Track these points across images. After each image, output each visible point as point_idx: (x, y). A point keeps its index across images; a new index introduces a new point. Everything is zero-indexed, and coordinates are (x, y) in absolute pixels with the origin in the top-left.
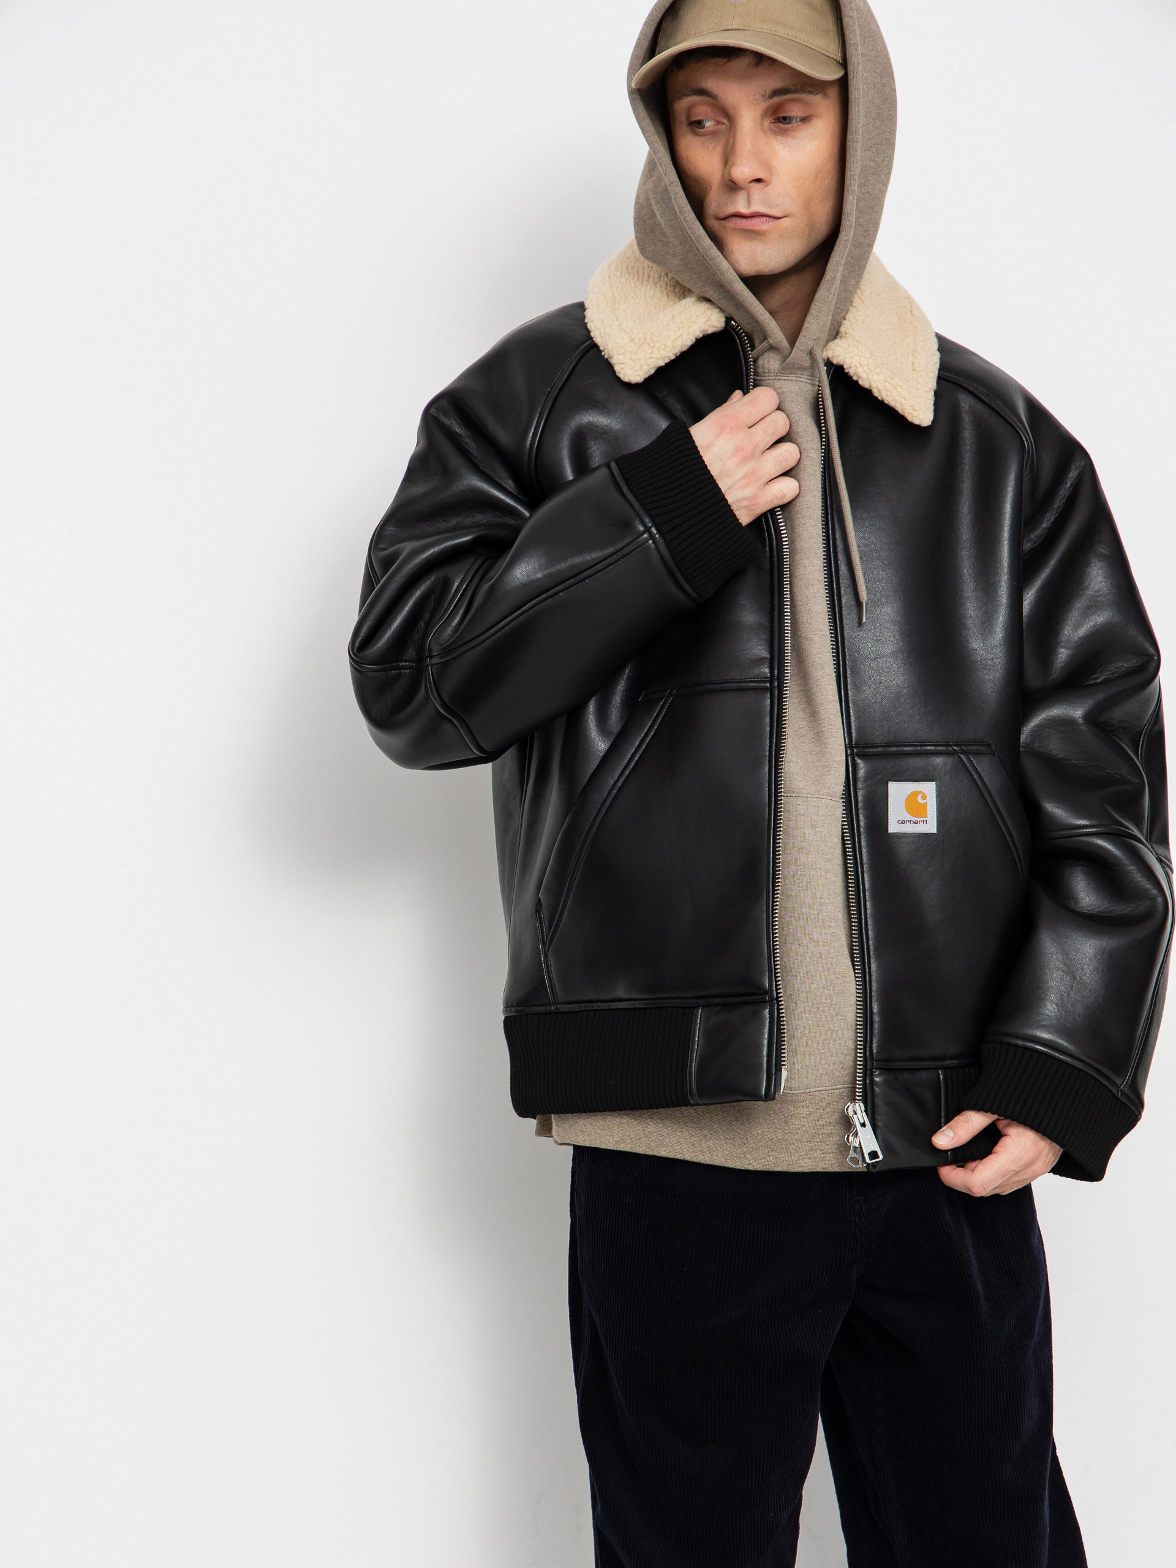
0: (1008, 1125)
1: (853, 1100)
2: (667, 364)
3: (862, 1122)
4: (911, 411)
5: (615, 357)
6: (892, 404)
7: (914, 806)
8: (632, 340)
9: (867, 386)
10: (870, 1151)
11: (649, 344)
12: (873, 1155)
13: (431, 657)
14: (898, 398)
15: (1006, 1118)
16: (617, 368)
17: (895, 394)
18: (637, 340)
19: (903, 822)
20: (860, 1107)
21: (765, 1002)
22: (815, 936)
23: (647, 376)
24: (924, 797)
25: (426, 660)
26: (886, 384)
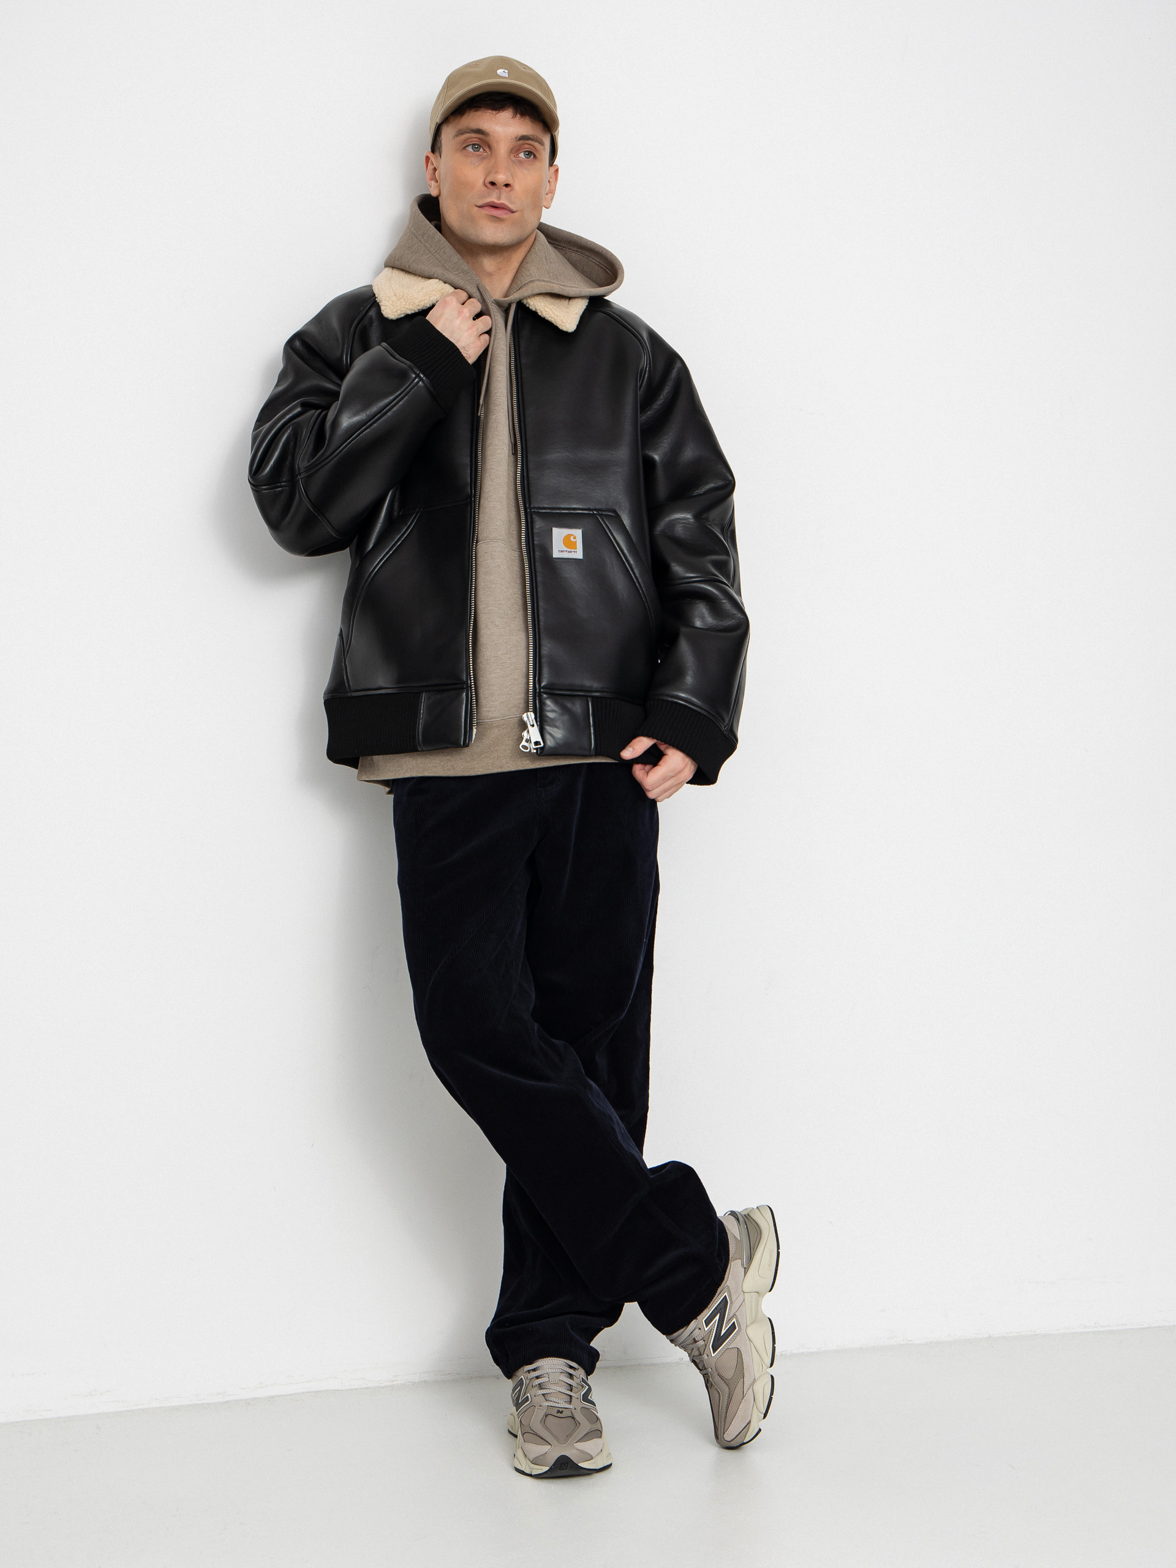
0: (667, 748)
1: (527, 711)
2: (412, 314)
3: (532, 724)
4: (561, 323)
5: (383, 302)
6: (550, 319)
7: (569, 543)
8: (395, 295)
9: (534, 310)
10: (535, 741)
11: (404, 300)
12: (537, 743)
13: (300, 474)
14: (553, 315)
15: (666, 743)
16: (382, 308)
17: (551, 313)
18: (398, 296)
19: (562, 551)
20: (532, 715)
21: (464, 688)
22: (497, 623)
23: (399, 317)
24: (575, 538)
25: (297, 477)
26: (546, 308)
